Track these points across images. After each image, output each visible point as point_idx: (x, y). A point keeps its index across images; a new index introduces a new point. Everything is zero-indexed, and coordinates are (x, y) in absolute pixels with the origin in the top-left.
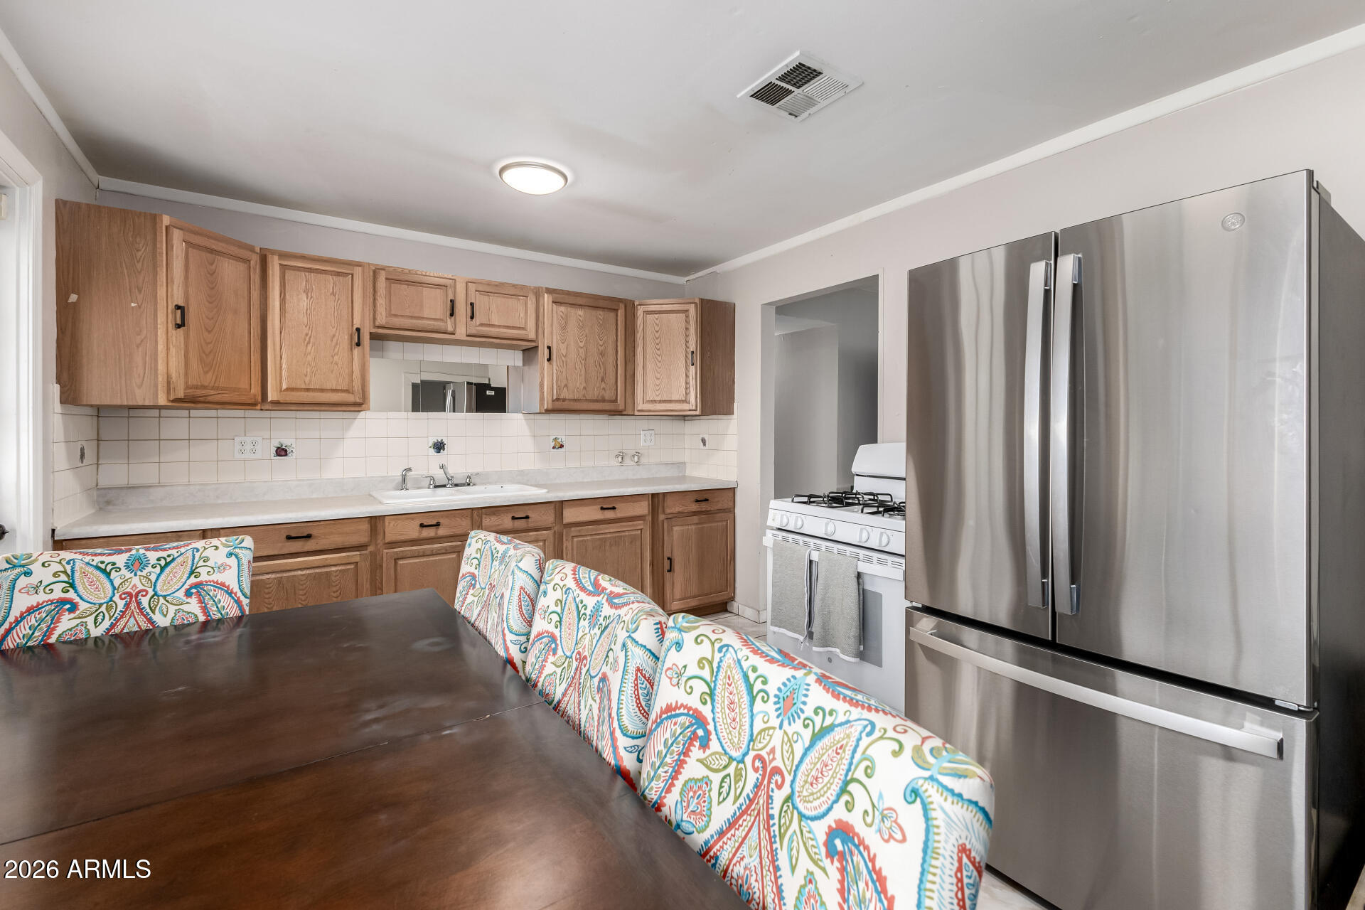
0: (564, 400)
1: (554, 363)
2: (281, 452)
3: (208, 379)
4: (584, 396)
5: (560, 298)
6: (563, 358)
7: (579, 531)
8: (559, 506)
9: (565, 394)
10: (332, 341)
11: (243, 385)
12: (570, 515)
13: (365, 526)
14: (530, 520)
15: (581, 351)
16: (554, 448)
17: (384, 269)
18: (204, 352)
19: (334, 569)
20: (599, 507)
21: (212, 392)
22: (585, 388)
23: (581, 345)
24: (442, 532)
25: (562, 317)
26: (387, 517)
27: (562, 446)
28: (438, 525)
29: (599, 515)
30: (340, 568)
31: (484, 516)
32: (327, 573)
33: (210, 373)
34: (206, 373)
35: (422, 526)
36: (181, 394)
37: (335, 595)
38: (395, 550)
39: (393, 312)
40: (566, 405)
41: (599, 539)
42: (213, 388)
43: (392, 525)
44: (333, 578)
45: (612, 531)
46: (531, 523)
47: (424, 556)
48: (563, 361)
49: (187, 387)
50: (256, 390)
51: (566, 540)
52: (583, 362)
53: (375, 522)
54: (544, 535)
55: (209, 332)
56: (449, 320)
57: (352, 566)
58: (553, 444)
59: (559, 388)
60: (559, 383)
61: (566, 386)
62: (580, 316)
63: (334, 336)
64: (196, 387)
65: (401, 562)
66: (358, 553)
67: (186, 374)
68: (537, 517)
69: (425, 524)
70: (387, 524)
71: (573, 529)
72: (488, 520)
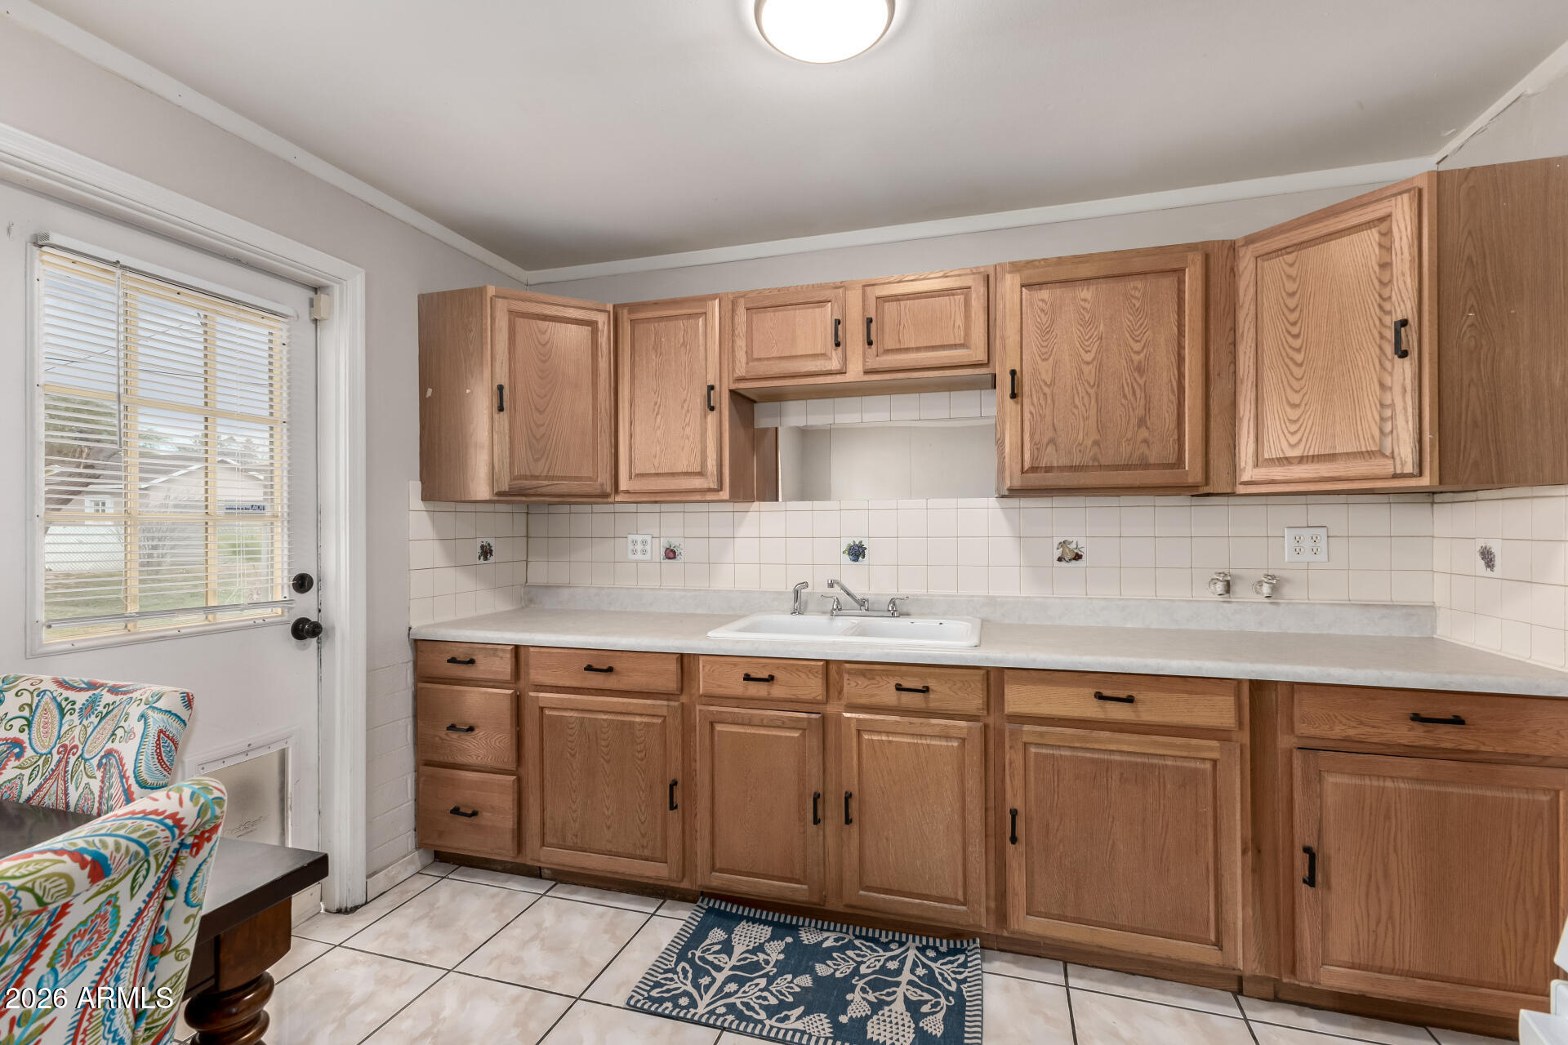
0: (1048, 469)
1: (1026, 401)
2: (671, 554)
3: (540, 468)
4: (1095, 459)
5: (1035, 275)
6: (1046, 390)
7: (1042, 734)
8: (994, 679)
9: (1050, 457)
10: (683, 407)
11: (586, 472)
12: (1018, 699)
13: (673, 667)
14: (932, 696)
15: (1086, 369)
16: (1060, 559)
17: (742, 297)
18: (534, 437)
19: (638, 719)
20: (1093, 691)
21: (546, 482)
22: (1096, 443)
23: (1088, 357)
24: (777, 691)
25: (1042, 310)
26: (701, 658)
27: (1078, 557)
28: (771, 679)
29: (1092, 709)
30: (645, 720)
31: (846, 676)
32: (631, 724)
33: (543, 461)
34: (536, 461)
35: (747, 678)
36: (505, 487)
37: (640, 755)
38: (712, 708)
39: (755, 356)
40: (1051, 479)
41: (1093, 761)
42: (547, 478)
43: (707, 669)
44: (638, 733)
45: (1125, 748)
46: (935, 700)
47: (750, 724)
48: (1045, 394)
49: (513, 478)
50: (604, 478)
51: (1011, 748)
52: (1092, 391)
53: (685, 661)
54: (960, 728)
55: (541, 412)
56: (834, 352)
57: (659, 721)
58: (1058, 553)
59: (1037, 447)
60: (1037, 437)
61: (1052, 441)
62: (1085, 300)
63: (685, 401)
64: (525, 478)
65: (719, 727)
66: (665, 703)
67: (511, 464)
68: (943, 694)
69: (753, 675)
70: (701, 666)
71: (1026, 728)
72: (853, 684)
